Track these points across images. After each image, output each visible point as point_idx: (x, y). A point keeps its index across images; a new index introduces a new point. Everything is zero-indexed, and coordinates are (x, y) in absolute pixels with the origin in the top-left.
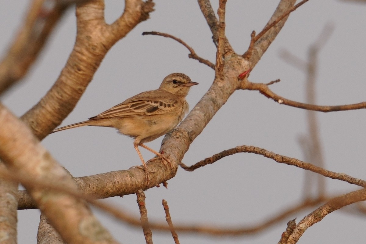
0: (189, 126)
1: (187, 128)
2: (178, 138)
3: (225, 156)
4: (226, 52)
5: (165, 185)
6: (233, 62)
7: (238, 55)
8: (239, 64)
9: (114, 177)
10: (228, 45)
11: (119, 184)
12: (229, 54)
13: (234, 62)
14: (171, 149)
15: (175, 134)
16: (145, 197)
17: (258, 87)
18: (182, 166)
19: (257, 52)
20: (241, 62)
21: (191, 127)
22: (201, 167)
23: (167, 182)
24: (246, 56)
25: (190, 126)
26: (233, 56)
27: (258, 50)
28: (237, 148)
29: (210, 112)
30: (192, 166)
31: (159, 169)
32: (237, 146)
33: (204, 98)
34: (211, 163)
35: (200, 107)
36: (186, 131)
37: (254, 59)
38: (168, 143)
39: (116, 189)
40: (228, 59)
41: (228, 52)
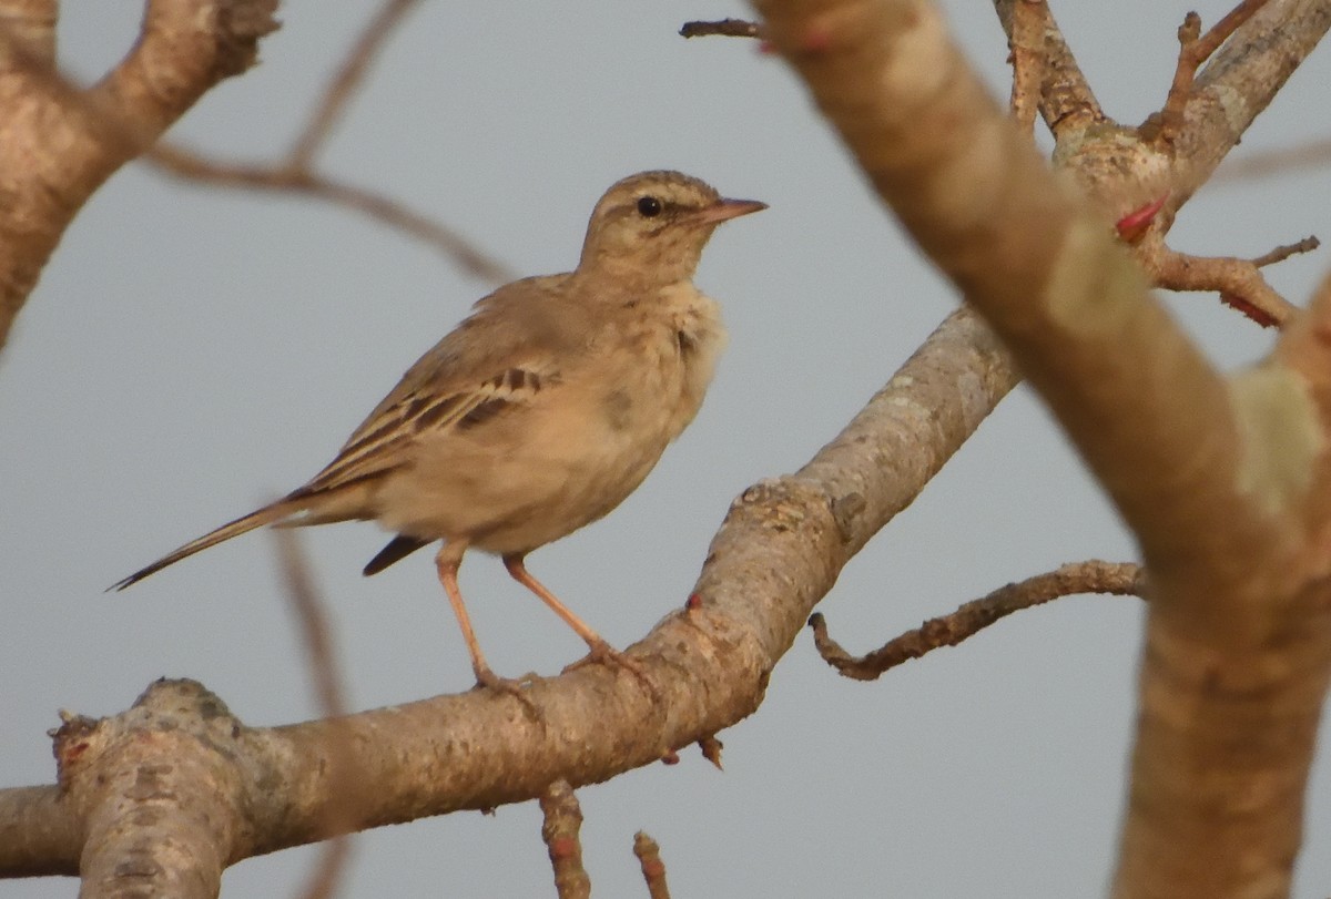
0: (846, 471)
1: (837, 481)
2: (782, 529)
3: (1010, 611)
4: (1065, 115)
5: (710, 751)
6: (1090, 162)
7: (1118, 128)
8: (1120, 168)
9: (444, 722)
10: (1074, 83)
11: (468, 754)
12: (1076, 125)
13: (1098, 161)
14: (742, 580)
15: (769, 510)
16: (578, 816)
17: (1214, 274)
18: (830, 655)
19: (1223, 110)
20: (1132, 161)
21: (857, 477)
22: (911, 661)
23: (720, 736)
24: (1155, 131)
25: (853, 470)
26: (1092, 133)
27: (1225, 101)
28: (1063, 572)
29: (965, 401)
30: (870, 657)
31: (672, 679)
32: (1063, 565)
33: (941, 336)
34: (953, 644)
35: (917, 379)
36: (823, 497)
37: (1202, 144)
38: (734, 552)
39: (456, 778)
40: (1074, 146)
41: (1071, 113)
